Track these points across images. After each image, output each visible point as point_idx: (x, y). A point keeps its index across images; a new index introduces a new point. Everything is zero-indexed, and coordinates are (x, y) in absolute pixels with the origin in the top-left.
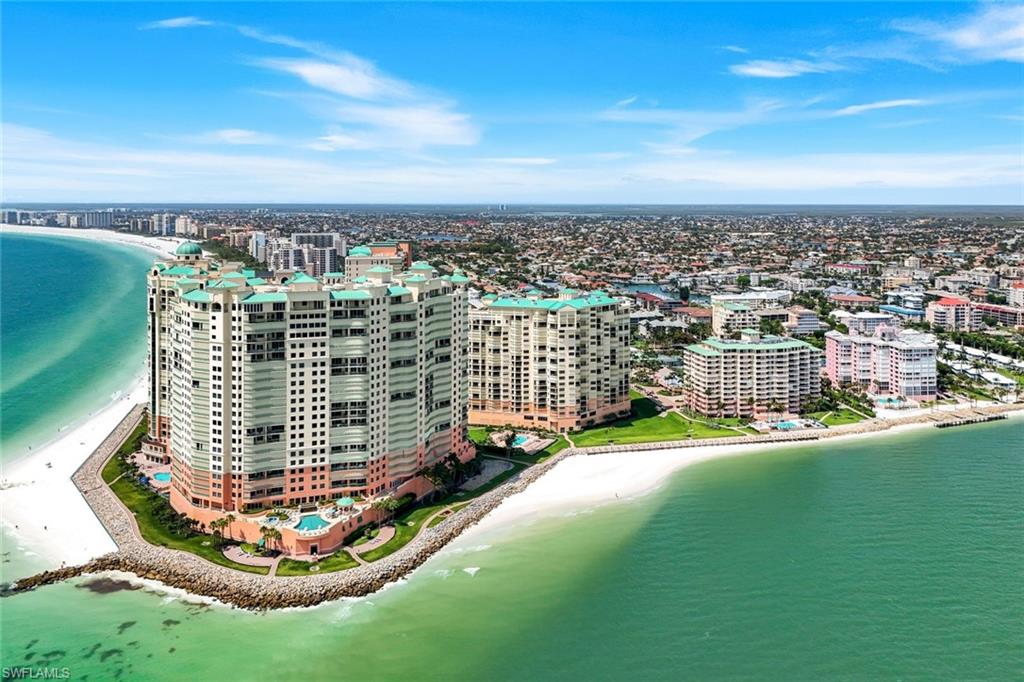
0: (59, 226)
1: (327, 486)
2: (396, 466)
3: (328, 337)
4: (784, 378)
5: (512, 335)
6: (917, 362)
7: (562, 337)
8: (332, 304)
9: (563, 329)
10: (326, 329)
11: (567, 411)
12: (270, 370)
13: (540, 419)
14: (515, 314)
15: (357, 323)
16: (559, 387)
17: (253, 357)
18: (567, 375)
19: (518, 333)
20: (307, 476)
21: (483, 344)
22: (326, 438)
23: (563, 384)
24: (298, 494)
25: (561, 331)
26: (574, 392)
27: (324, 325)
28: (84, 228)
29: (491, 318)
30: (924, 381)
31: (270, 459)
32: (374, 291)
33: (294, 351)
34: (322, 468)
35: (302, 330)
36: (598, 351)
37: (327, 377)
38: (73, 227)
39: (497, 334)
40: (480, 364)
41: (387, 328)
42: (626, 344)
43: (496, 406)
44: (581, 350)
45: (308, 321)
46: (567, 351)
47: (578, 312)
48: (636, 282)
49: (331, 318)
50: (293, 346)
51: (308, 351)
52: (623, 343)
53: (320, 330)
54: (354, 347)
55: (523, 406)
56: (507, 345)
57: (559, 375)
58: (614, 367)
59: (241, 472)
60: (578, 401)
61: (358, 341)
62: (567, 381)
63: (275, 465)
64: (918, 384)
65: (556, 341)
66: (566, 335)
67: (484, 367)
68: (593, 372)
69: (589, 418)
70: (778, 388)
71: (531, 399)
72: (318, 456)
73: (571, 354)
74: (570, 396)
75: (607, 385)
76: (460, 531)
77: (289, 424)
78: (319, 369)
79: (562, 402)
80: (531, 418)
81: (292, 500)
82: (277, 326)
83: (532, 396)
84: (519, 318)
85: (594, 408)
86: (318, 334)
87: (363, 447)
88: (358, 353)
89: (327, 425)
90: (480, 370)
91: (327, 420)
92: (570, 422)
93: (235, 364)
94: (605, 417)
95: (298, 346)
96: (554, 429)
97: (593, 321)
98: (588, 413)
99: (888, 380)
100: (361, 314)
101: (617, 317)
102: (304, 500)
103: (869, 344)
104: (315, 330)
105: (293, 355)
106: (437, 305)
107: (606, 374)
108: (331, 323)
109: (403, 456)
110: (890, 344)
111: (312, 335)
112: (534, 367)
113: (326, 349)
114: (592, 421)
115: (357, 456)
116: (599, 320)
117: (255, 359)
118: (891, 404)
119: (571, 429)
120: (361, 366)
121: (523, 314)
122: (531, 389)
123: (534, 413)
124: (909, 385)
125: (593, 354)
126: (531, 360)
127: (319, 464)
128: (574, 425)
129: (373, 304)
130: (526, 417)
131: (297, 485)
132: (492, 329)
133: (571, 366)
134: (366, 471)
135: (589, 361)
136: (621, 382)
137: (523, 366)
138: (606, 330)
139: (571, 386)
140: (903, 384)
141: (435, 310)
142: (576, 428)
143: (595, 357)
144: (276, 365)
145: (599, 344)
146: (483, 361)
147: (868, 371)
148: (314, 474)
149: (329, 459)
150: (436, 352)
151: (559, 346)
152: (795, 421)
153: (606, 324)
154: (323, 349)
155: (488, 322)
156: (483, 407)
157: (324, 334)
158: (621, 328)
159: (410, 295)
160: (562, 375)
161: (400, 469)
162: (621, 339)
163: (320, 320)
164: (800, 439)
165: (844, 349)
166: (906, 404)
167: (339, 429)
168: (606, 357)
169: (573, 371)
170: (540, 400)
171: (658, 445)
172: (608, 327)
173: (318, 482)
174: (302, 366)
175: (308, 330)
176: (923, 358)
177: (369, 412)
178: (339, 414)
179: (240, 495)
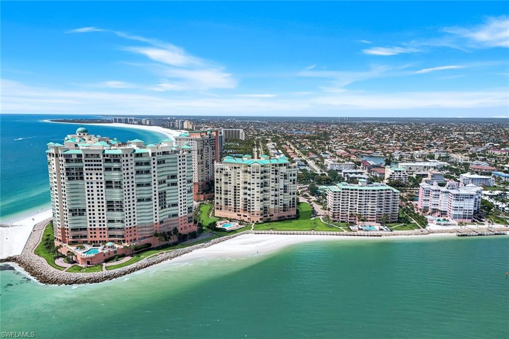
0: (142, 125)
1: (107, 236)
2: (141, 231)
3: (103, 171)
4: (375, 205)
5: (232, 176)
6: (462, 201)
7: (253, 178)
8: (104, 156)
9: (254, 174)
10: (102, 167)
11: (255, 213)
12: (77, 184)
13: (244, 216)
14: (234, 166)
15: (116, 165)
16: (251, 202)
17: (69, 178)
18: (255, 196)
19: (235, 175)
20: (98, 232)
21: (221, 180)
22: (105, 216)
23: (254, 200)
24: (93, 239)
25: (252, 175)
26: (259, 205)
27: (101, 165)
28: (152, 126)
29: (223, 167)
30: (465, 211)
31: (80, 223)
32: (123, 150)
33: (87, 176)
34: (104, 229)
35: (91, 167)
36: (275, 186)
37: (103, 189)
38: (148, 125)
39: (226, 175)
40: (219, 189)
41: (133, 169)
42: (294, 183)
43: (226, 209)
44: (264, 185)
45: (93, 163)
46: (256, 185)
47: (262, 166)
48: (375, 155)
49: (104, 162)
50: (87, 174)
51: (94, 176)
52: (292, 183)
53: (99, 167)
54: (115, 176)
55: (237, 210)
56: (230, 180)
57: (252, 196)
58: (285, 194)
59: (68, 227)
60: (261, 209)
61: (117, 173)
62: (255, 199)
63: (83, 226)
64: (461, 213)
65: (250, 180)
66: (255, 177)
67: (221, 190)
68: (272, 195)
69: (269, 217)
70: (371, 210)
71: (241, 207)
72: (102, 223)
73: (258, 186)
74: (257, 207)
75: (281, 203)
76: (160, 262)
77: (87, 209)
78: (100, 185)
79: (253, 209)
80: (240, 215)
81: (91, 241)
82: (79, 164)
83: (241, 205)
84: (235, 168)
85: (272, 213)
86: (98, 169)
87: (122, 222)
88: (117, 179)
89: (105, 210)
90: (219, 192)
91: (105, 208)
92: (257, 218)
93: (62, 180)
94: (278, 217)
95: (89, 174)
96: (249, 221)
97: (273, 171)
98: (268, 215)
99: (447, 210)
100: (118, 161)
101: (288, 170)
102: (97, 242)
103: (439, 191)
104: (97, 167)
105: (88, 178)
106: (167, 159)
107: (281, 197)
108: (104, 165)
109: (145, 227)
110: (450, 191)
111: (95, 169)
112: (242, 191)
113: (102, 176)
114: (270, 219)
115: (119, 225)
116: (276, 171)
117: (69, 179)
118: (440, 222)
119: (257, 222)
120: (119, 185)
121: (237, 166)
122: (241, 202)
123: (242, 213)
124: (455, 213)
125: (273, 187)
126: (241, 188)
127: (102, 227)
128: (259, 220)
129: (123, 156)
130: (238, 215)
131: (93, 235)
132: (224, 172)
133: (258, 192)
134: (124, 232)
135: (270, 190)
136: (290, 202)
137: (237, 191)
138: (282, 176)
139: (258, 202)
140: (453, 212)
141: (166, 161)
142: (260, 222)
143: (274, 189)
144: (80, 182)
145: (276, 182)
146: (221, 188)
147: (438, 205)
148: (101, 231)
149: (107, 225)
150: (167, 181)
151: (252, 182)
152: (377, 226)
153: (282, 173)
154: (101, 176)
155: (222, 169)
156: (221, 209)
157: (101, 169)
158: (291, 175)
159: (148, 153)
160: (253, 196)
161: (144, 233)
162: (291, 181)
163: (99, 163)
164: (373, 236)
165: (425, 192)
166: (448, 223)
167: (110, 213)
168: (281, 189)
169: (259, 195)
170: (244, 207)
171: (292, 232)
172: (283, 174)
173: (103, 235)
174: (92, 183)
175: (94, 167)
176: (467, 199)
177: (124, 206)
178: (110, 206)
179: (68, 237)
